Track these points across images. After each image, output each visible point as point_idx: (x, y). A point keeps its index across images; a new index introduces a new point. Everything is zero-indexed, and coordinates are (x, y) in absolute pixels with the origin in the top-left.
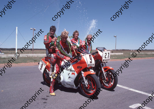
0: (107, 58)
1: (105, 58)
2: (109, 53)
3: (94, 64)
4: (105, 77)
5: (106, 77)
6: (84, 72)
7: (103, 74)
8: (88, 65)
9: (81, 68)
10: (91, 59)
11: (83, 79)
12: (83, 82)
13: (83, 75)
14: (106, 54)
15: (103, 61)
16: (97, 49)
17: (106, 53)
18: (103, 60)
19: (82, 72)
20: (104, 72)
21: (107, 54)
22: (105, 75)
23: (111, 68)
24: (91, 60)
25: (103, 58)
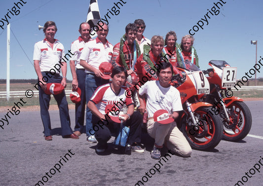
0: (231, 81)
1: (228, 80)
2: (233, 71)
3: (208, 90)
4: (228, 117)
5: (230, 117)
6: (191, 104)
7: (224, 112)
8: (199, 90)
9: (186, 96)
10: (203, 80)
11: (190, 115)
12: (189, 122)
13: (190, 109)
14: (228, 73)
15: (224, 86)
16: (212, 63)
17: (229, 71)
18: (224, 84)
19: (188, 103)
20: (224, 106)
21: (231, 73)
22: (228, 112)
23: (238, 99)
24: (202, 82)
25: (224, 81)
